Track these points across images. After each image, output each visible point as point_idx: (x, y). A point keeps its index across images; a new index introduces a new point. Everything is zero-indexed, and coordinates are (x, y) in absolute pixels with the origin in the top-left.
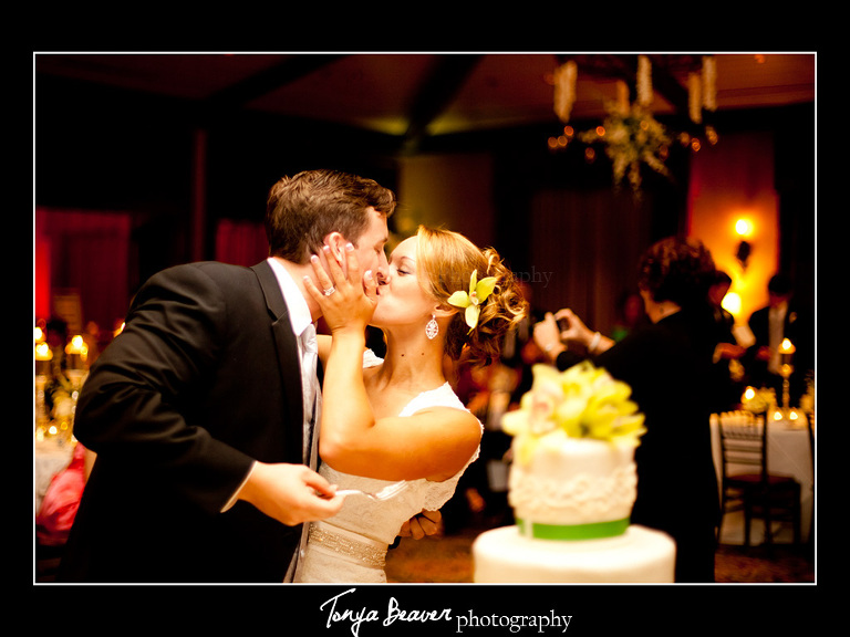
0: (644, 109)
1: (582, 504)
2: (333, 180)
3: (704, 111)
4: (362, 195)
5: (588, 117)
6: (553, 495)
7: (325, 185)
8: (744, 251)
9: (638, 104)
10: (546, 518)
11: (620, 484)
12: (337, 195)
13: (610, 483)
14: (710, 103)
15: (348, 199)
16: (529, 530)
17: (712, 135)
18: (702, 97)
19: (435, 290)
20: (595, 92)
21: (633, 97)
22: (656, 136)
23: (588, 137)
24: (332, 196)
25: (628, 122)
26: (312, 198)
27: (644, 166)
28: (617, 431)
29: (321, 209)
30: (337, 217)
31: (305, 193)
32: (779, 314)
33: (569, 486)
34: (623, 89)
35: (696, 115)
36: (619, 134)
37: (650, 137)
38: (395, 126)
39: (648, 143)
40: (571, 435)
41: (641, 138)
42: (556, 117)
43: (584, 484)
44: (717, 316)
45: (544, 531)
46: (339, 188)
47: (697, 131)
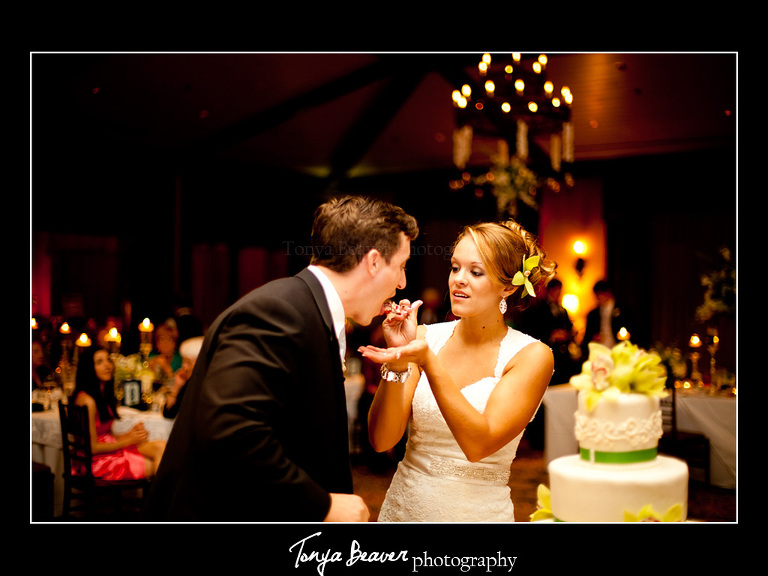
0: (521, 160)
1: (632, 437)
2: (376, 207)
3: (563, 163)
4: (397, 221)
5: (479, 165)
6: (611, 432)
7: (369, 211)
8: (580, 265)
9: (517, 157)
10: (603, 448)
11: (654, 424)
12: (379, 220)
13: (649, 423)
14: (569, 156)
15: (388, 224)
16: (592, 456)
17: (569, 180)
18: (562, 152)
19: (501, 280)
20: (484, 148)
21: (513, 151)
22: (530, 180)
23: (480, 180)
24: (375, 222)
25: (509, 170)
26: (360, 221)
27: (519, 202)
28: (653, 387)
29: (367, 232)
30: (377, 240)
31: (353, 216)
32: (609, 309)
33: (624, 426)
34: (503, 146)
35: (556, 165)
36: (502, 179)
37: (525, 182)
38: (322, 172)
39: (524, 185)
40: (623, 390)
41: (518, 181)
42: (454, 167)
43: (632, 423)
44: (554, 311)
45: (603, 457)
46: (381, 215)
47: (559, 177)
